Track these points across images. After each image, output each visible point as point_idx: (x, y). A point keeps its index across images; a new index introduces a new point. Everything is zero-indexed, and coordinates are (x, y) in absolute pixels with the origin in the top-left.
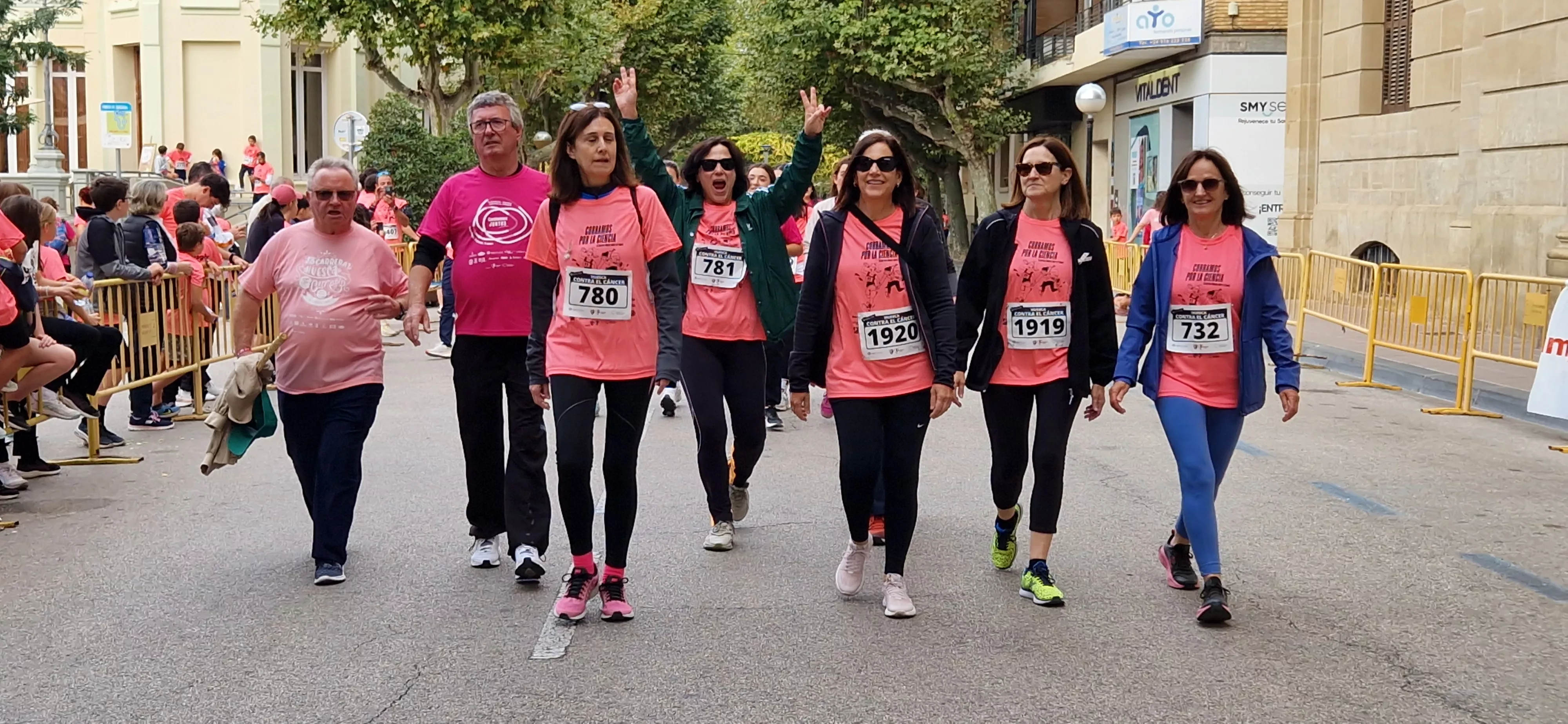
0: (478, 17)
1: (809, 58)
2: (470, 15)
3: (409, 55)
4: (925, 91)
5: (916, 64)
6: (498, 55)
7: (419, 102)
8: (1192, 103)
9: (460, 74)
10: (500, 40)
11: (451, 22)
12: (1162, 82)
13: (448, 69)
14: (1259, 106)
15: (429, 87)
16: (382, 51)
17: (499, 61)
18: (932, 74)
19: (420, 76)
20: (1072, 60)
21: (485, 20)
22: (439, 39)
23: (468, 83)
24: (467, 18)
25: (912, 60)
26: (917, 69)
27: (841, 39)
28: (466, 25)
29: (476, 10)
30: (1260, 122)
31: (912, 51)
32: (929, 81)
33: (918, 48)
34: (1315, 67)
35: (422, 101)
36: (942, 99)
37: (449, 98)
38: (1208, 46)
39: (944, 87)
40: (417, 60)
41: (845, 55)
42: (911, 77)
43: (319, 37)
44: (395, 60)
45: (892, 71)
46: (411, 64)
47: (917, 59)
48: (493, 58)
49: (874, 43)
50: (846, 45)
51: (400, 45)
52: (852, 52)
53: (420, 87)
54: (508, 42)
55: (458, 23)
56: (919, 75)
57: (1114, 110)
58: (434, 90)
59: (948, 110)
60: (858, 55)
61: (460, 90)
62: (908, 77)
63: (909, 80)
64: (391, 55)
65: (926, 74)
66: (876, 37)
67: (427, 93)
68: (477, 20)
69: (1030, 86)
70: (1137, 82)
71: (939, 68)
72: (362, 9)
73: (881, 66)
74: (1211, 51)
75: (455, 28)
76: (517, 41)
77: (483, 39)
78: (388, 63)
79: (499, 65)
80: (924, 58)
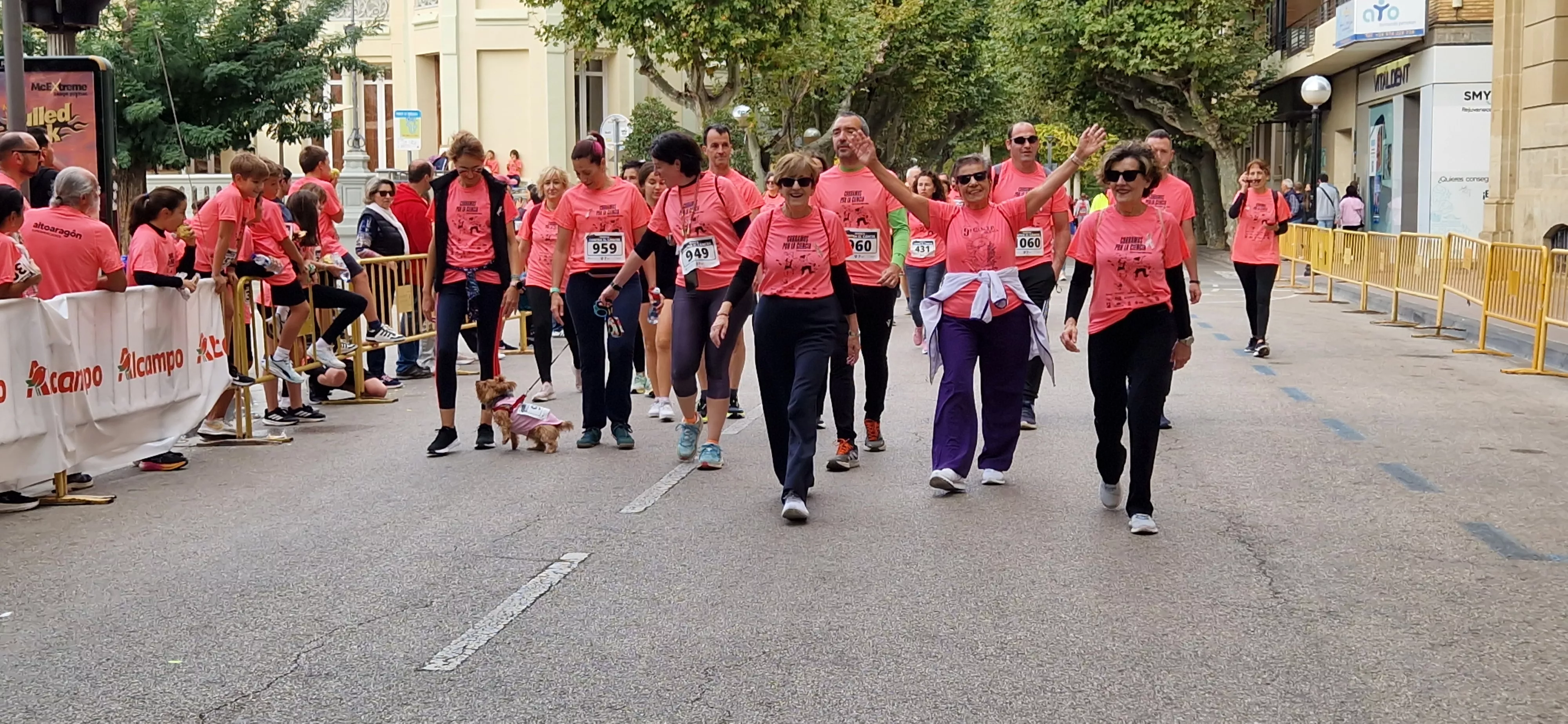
0: (737, 24)
1: (1056, 55)
2: (729, 23)
3: (675, 61)
4: (1171, 83)
5: (1161, 57)
6: (759, 58)
7: (686, 103)
8: (1419, 93)
9: (723, 78)
10: (760, 45)
11: (712, 30)
12: (1395, 72)
13: (711, 72)
14: (1483, 94)
15: (695, 89)
16: (653, 56)
17: (759, 65)
18: (1176, 67)
19: (686, 79)
20: (1313, 52)
21: (743, 27)
22: (702, 44)
23: (731, 85)
24: (727, 25)
25: (1157, 54)
26: (1162, 63)
27: (1086, 36)
28: (726, 32)
29: (735, 18)
30: (1484, 110)
31: (1156, 45)
32: (1174, 74)
33: (1163, 42)
34: (1518, 58)
35: (689, 103)
36: (1188, 91)
37: (712, 99)
38: (1433, 37)
39: (1190, 80)
40: (682, 64)
41: (1090, 51)
42: (1156, 71)
43: (594, 46)
44: (665, 65)
45: (1136, 65)
46: (677, 69)
47: (1161, 53)
48: (753, 61)
49: (1119, 40)
50: (1091, 41)
51: (670, 51)
52: (1096, 48)
53: (687, 90)
54: (768, 46)
55: (719, 31)
56: (1163, 68)
57: (1357, 100)
58: (699, 93)
59: (1194, 102)
60: (1103, 51)
61: (724, 91)
62: (1153, 70)
63: (1155, 73)
64: (661, 60)
65: (1169, 67)
66: (1120, 33)
67: (693, 95)
68: (736, 27)
69: (1279, 77)
70: (1375, 72)
71: (1183, 60)
72: (629, 20)
73: (1126, 61)
74: (1435, 43)
75: (715, 35)
76: (776, 45)
77: (741, 44)
78: (658, 67)
79: (760, 67)
80: (1169, 52)
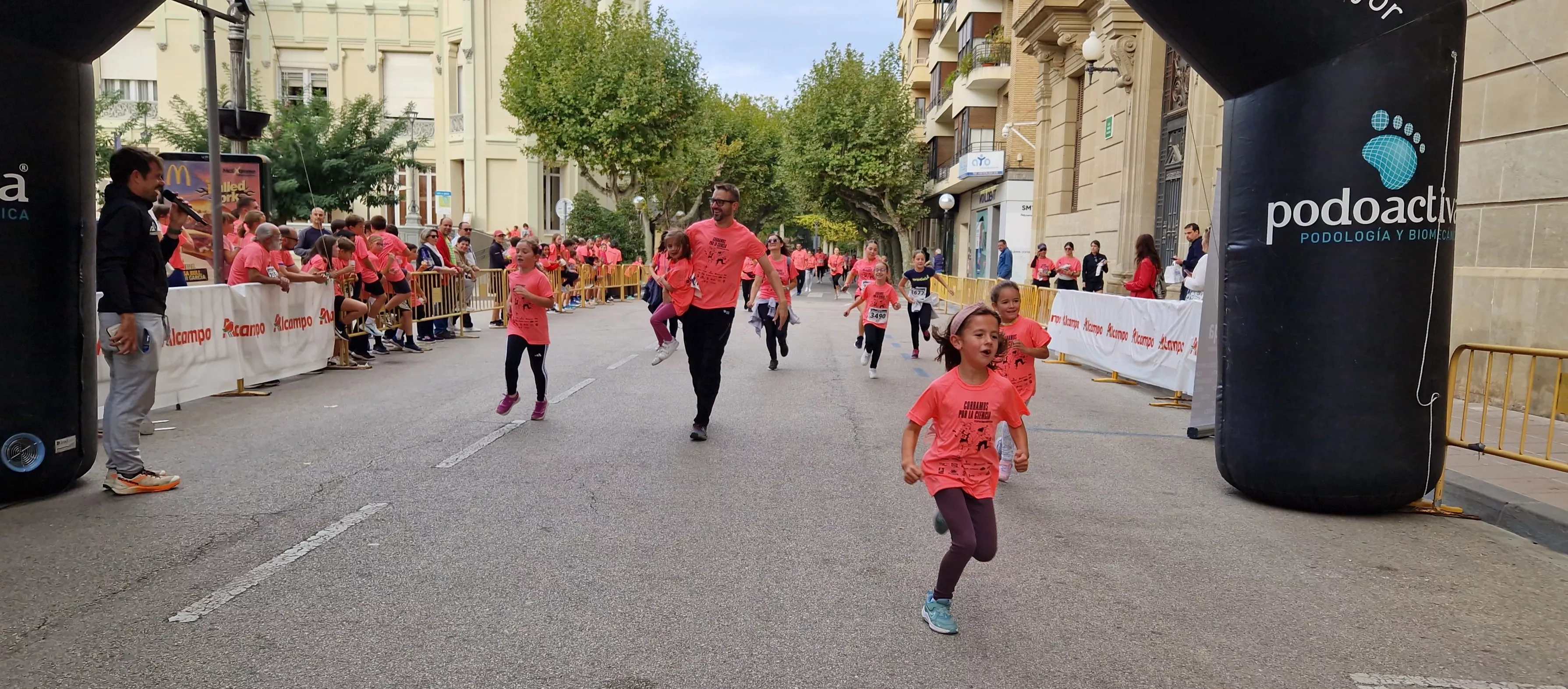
0: (636, 151)
1: (814, 176)
2: (631, 150)
3: (600, 170)
4: (875, 195)
5: (869, 180)
6: (648, 170)
7: (606, 194)
8: (1000, 206)
9: (628, 181)
10: (649, 163)
11: (621, 153)
12: (989, 194)
13: (621, 176)
14: (1028, 208)
15: (612, 186)
16: (588, 166)
17: (648, 174)
18: (877, 186)
19: (607, 180)
20: (946, 182)
21: (639, 152)
22: (616, 161)
23: (633, 185)
25: (867, 178)
26: (870, 183)
27: (830, 167)
28: (630, 155)
31: (867, 173)
32: (876, 189)
33: (870, 172)
35: (608, 194)
36: (884, 199)
37: (621, 192)
38: (1007, 176)
39: (885, 193)
40: (604, 172)
41: (831, 175)
42: (866, 187)
43: (555, 159)
44: (595, 172)
45: (856, 184)
46: (601, 175)
47: (870, 178)
48: (645, 172)
49: (847, 169)
50: (832, 169)
51: (598, 164)
52: (835, 173)
53: (607, 186)
54: (653, 164)
55: (625, 154)
56: (871, 186)
57: (969, 208)
58: (614, 188)
59: (887, 205)
60: (839, 175)
61: (628, 188)
63: (866, 189)
64: (593, 169)
65: (874, 186)
66: (848, 166)
67: (610, 189)
69: (929, 194)
70: (980, 193)
71: (880, 182)
72: (575, 146)
73: (851, 181)
74: (1008, 179)
75: (623, 157)
76: (658, 163)
77: (638, 162)
78: (590, 172)
79: (649, 176)
80: (874, 177)
